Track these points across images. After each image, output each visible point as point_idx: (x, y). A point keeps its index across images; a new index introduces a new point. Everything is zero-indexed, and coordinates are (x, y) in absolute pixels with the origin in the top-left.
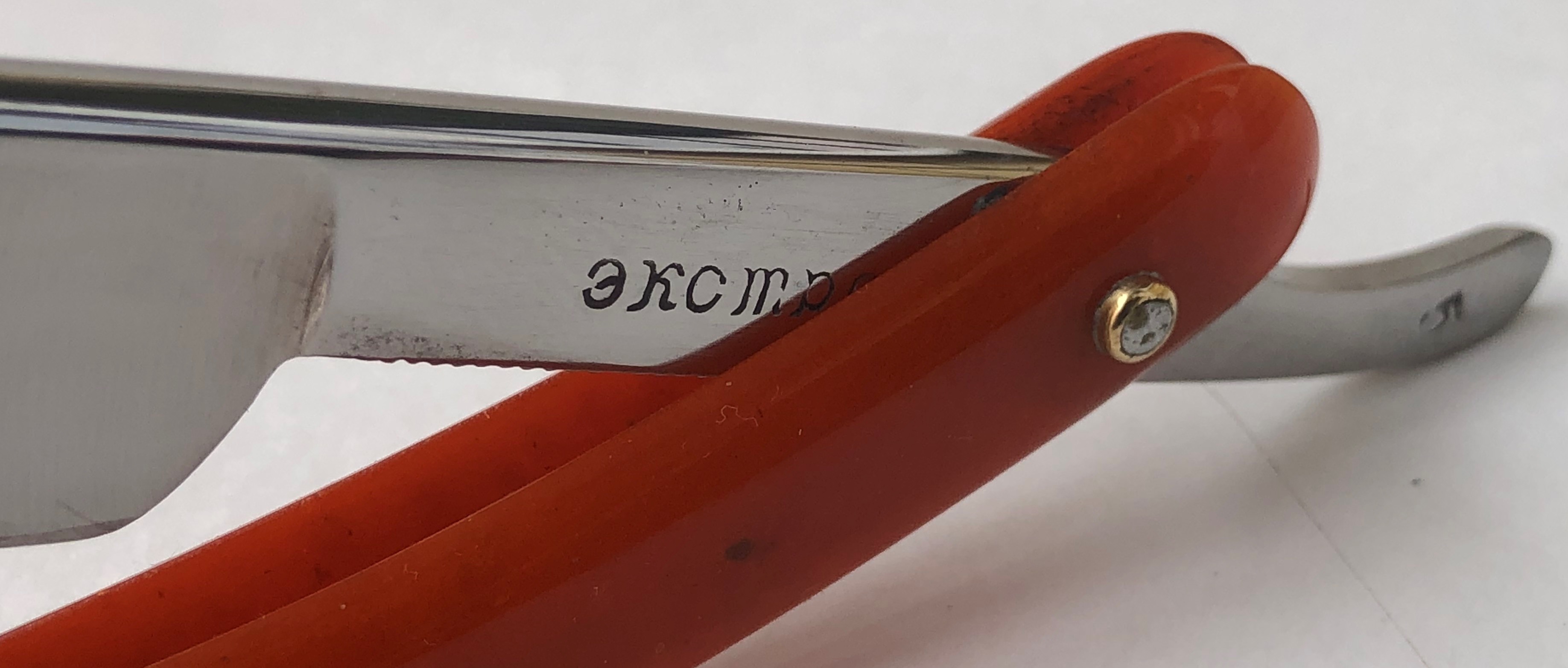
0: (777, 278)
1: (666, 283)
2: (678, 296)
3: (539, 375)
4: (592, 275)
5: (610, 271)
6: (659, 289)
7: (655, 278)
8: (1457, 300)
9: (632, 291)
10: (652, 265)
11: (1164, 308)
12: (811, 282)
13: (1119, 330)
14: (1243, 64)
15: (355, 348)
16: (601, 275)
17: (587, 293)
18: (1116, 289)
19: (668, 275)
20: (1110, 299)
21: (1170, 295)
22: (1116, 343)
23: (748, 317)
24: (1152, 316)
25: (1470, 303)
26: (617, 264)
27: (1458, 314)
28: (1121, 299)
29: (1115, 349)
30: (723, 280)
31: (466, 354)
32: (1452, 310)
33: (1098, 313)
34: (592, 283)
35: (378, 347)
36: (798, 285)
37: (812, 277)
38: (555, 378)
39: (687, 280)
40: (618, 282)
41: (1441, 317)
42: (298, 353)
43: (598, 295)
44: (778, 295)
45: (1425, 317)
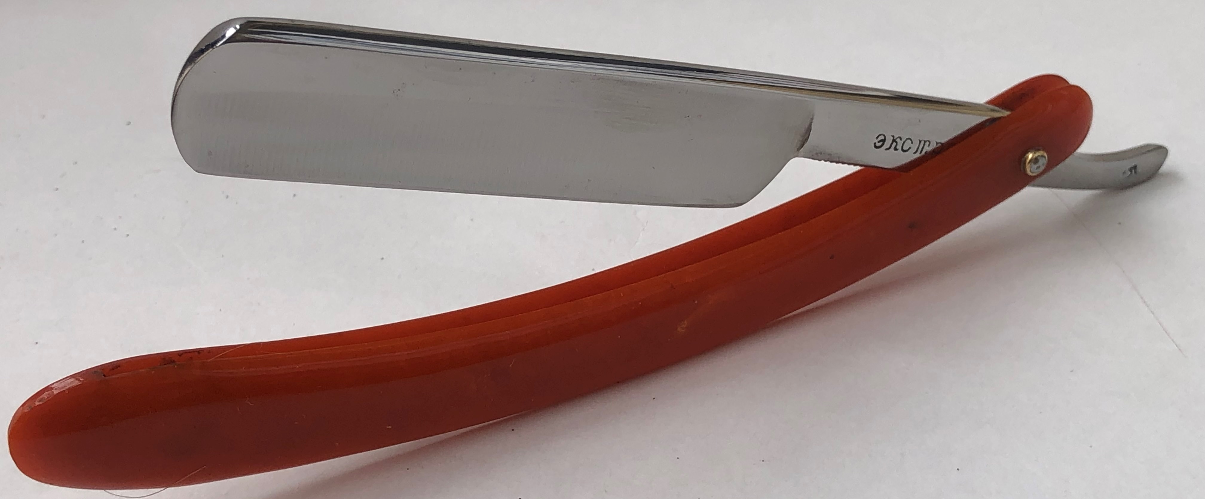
0: (927, 143)
1: (897, 142)
2: (899, 147)
3: (858, 168)
4: (877, 138)
5: (882, 138)
6: (894, 144)
7: (894, 140)
8: (1135, 167)
9: (887, 145)
10: (893, 136)
11: (1044, 159)
12: (936, 145)
13: (1029, 165)
14: (1067, 85)
15: (813, 156)
16: (880, 138)
17: (875, 144)
18: (1029, 151)
19: (898, 140)
20: (1028, 155)
21: (1045, 155)
22: (1028, 168)
23: (918, 155)
24: (1040, 161)
25: (1139, 170)
26: (884, 136)
27: (1135, 172)
28: (1030, 156)
29: (1028, 170)
30: (912, 143)
31: (841, 160)
32: (1133, 171)
33: (1023, 159)
34: (876, 141)
35: (818, 156)
36: (933, 146)
37: (937, 143)
38: (862, 169)
39: (902, 142)
40: (883, 141)
41: (1129, 173)
42: (797, 156)
43: (878, 144)
44: (928, 149)
45: (1124, 173)
